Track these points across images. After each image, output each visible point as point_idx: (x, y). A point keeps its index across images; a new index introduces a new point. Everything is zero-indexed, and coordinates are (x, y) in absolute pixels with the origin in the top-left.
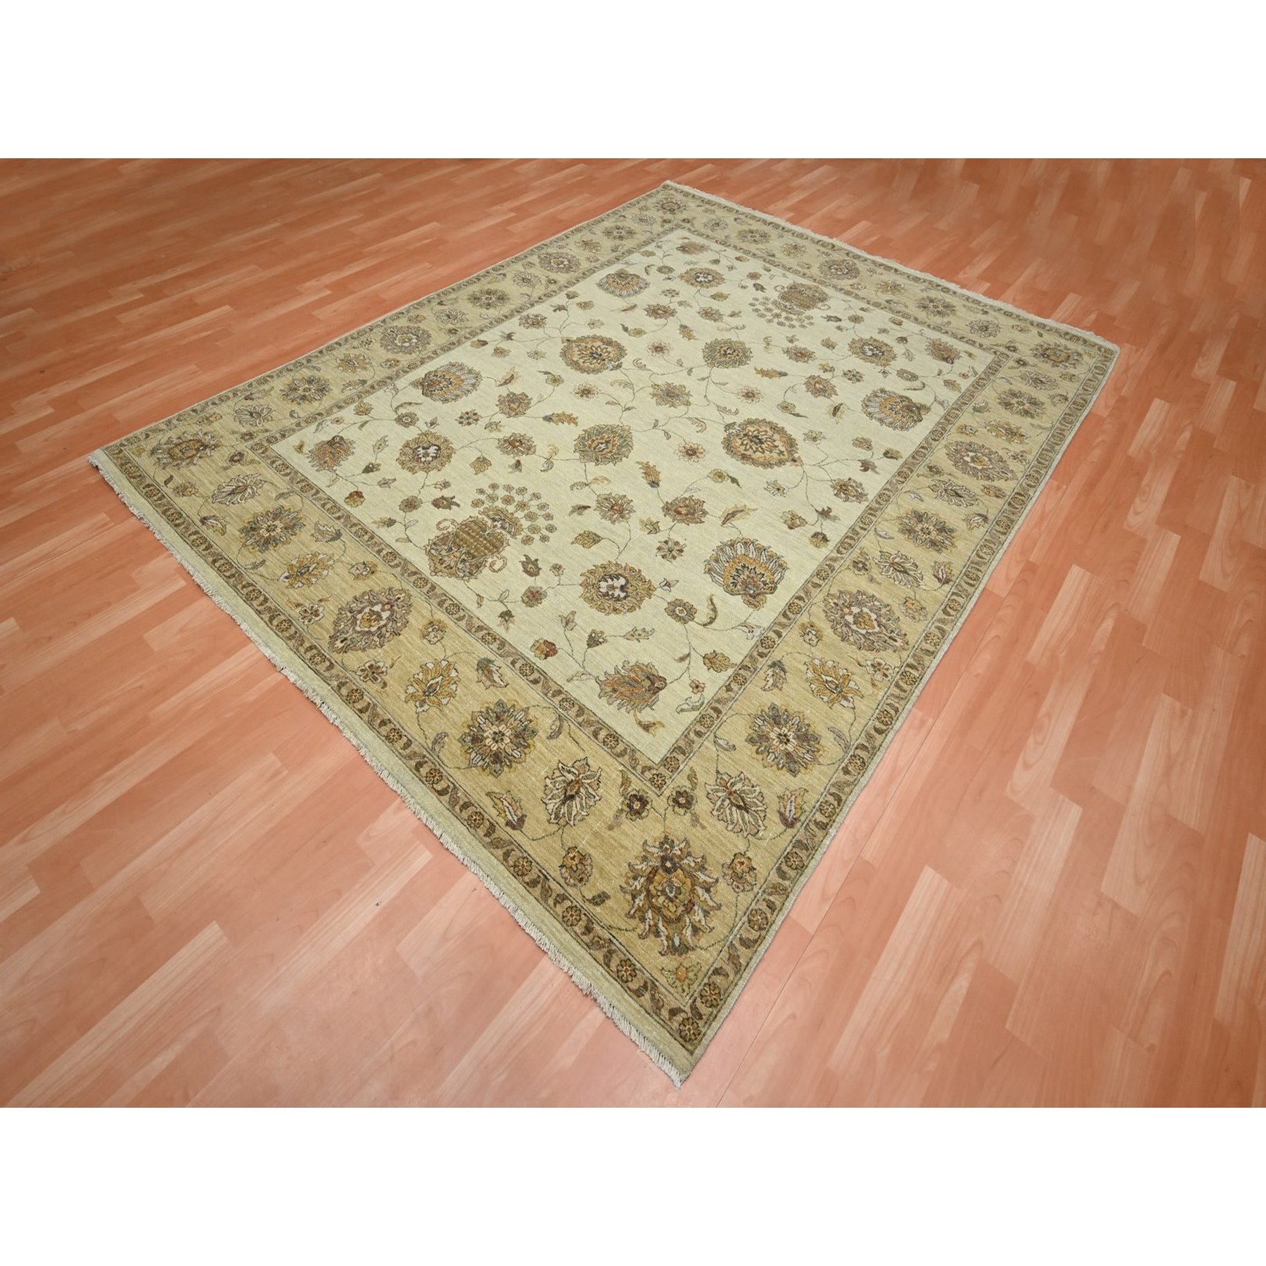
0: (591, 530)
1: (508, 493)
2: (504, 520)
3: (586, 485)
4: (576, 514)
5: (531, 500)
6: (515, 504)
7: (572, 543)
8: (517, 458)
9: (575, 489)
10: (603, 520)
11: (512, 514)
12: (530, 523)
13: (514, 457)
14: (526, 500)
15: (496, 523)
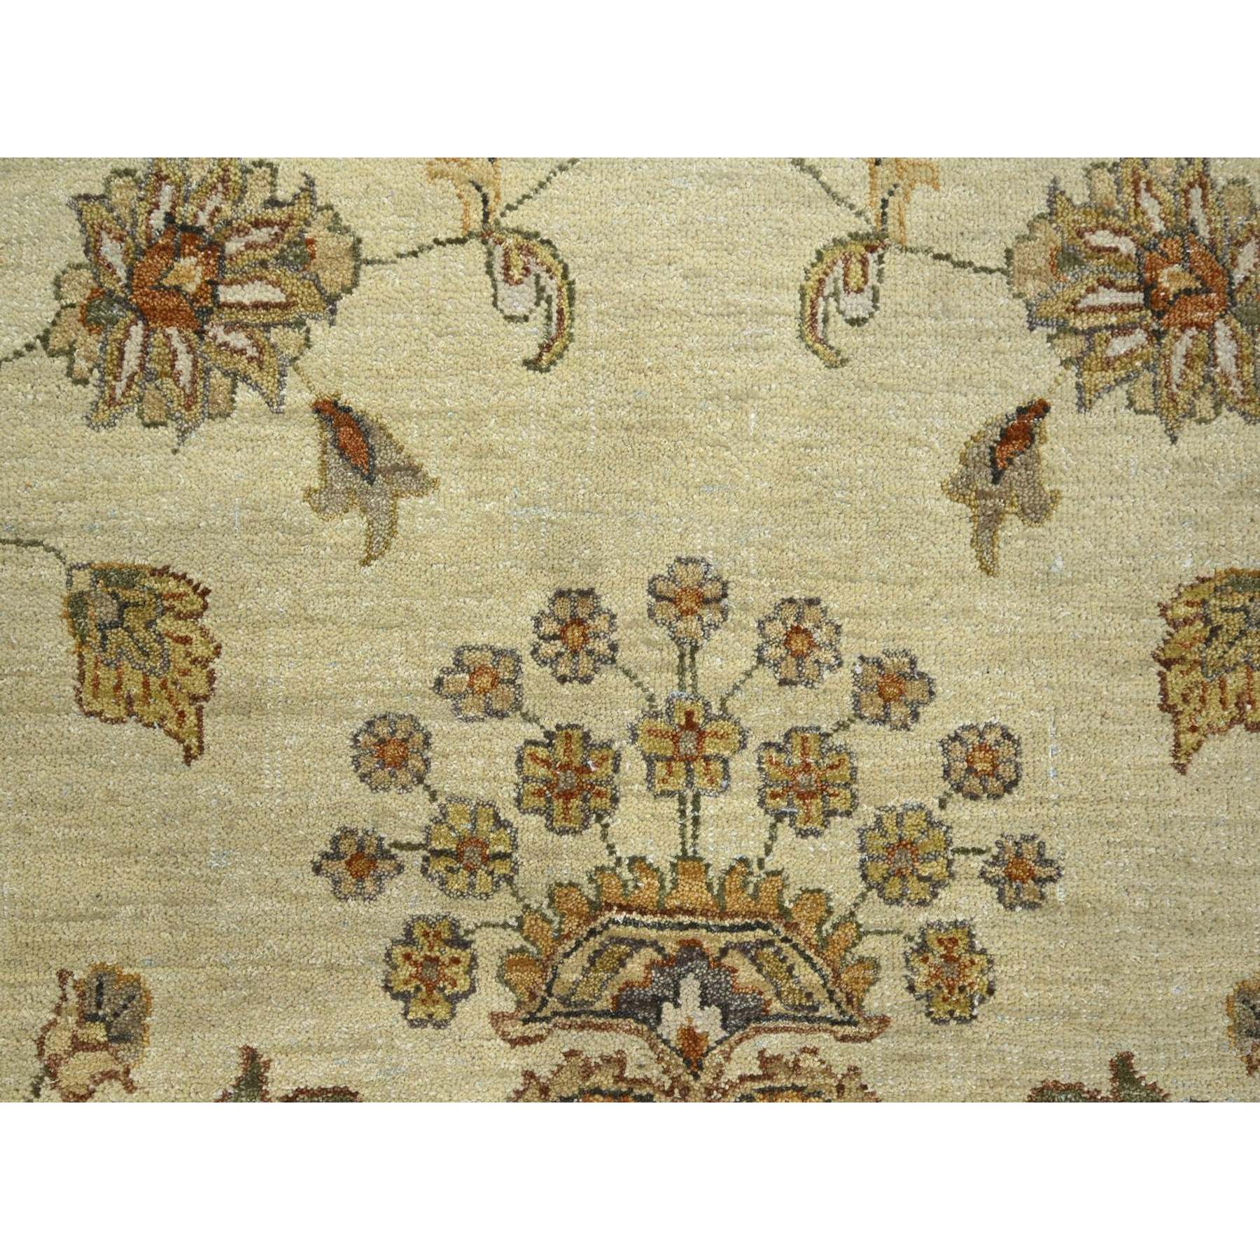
0: (1187, 567)
1: (518, 731)
2: (691, 950)
3: (874, 243)
4: (1012, 527)
5: (689, 650)
6: (633, 767)
7: (1181, 758)
8: (298, 396)
9: (840, 335)
10: (1190, 432)
11: (689, 862)
12: (842, 834)
13: (274, 405)
14: (664, 685)
15: (672, 1019)
